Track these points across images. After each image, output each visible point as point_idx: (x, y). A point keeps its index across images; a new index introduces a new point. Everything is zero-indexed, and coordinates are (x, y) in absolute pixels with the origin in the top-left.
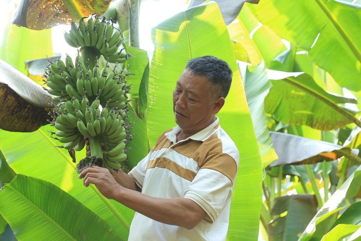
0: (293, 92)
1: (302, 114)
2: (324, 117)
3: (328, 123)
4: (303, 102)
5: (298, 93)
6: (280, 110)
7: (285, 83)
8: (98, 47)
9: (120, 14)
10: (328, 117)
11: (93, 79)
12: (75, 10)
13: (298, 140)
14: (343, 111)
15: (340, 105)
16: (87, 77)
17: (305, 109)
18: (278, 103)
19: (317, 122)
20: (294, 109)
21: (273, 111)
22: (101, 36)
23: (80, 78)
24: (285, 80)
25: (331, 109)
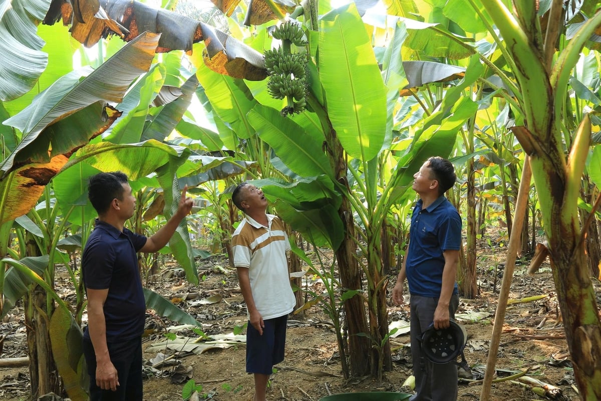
0: (437, 34)
1: (442, 49)
2: (456, 51)
3: (458, 54)
4: (442, 41)
5: (439, 35)
6: (428, 47)
7: (430, 30)
8: (290, 39)
9: (305, 9)
10: (459, 51)
11: (287, 63)
12: (278, 12)
13: (441, 66)
14: (467, 46)
15: (465, 43)
16: (284, 62)
17: (444, 46)
18: (426, 43)
19: (451, 54)
20: (437, 47)
21: (423, 48)
22: (292, 34)
23: (281, 62)
24: (430, 28)
25: (460, 45)
